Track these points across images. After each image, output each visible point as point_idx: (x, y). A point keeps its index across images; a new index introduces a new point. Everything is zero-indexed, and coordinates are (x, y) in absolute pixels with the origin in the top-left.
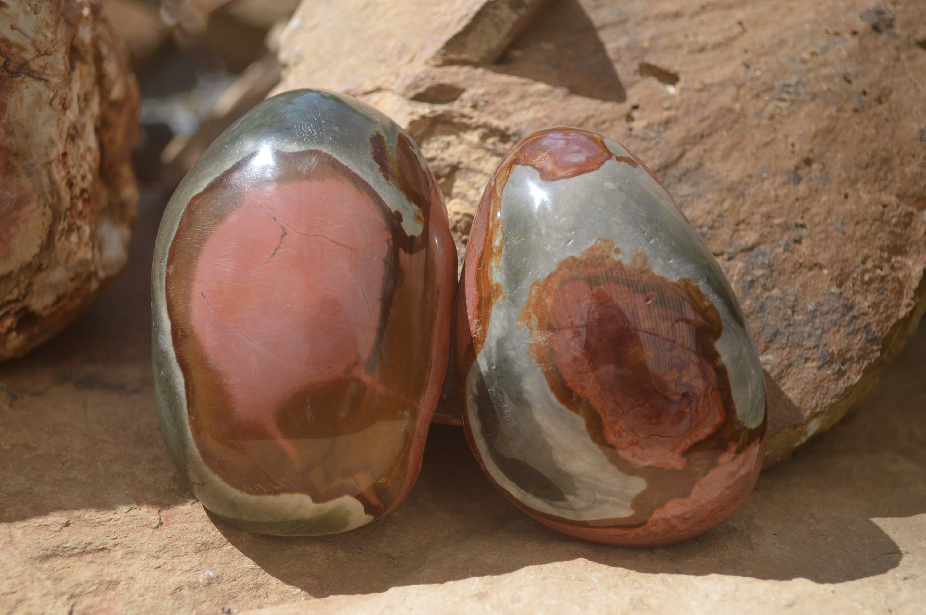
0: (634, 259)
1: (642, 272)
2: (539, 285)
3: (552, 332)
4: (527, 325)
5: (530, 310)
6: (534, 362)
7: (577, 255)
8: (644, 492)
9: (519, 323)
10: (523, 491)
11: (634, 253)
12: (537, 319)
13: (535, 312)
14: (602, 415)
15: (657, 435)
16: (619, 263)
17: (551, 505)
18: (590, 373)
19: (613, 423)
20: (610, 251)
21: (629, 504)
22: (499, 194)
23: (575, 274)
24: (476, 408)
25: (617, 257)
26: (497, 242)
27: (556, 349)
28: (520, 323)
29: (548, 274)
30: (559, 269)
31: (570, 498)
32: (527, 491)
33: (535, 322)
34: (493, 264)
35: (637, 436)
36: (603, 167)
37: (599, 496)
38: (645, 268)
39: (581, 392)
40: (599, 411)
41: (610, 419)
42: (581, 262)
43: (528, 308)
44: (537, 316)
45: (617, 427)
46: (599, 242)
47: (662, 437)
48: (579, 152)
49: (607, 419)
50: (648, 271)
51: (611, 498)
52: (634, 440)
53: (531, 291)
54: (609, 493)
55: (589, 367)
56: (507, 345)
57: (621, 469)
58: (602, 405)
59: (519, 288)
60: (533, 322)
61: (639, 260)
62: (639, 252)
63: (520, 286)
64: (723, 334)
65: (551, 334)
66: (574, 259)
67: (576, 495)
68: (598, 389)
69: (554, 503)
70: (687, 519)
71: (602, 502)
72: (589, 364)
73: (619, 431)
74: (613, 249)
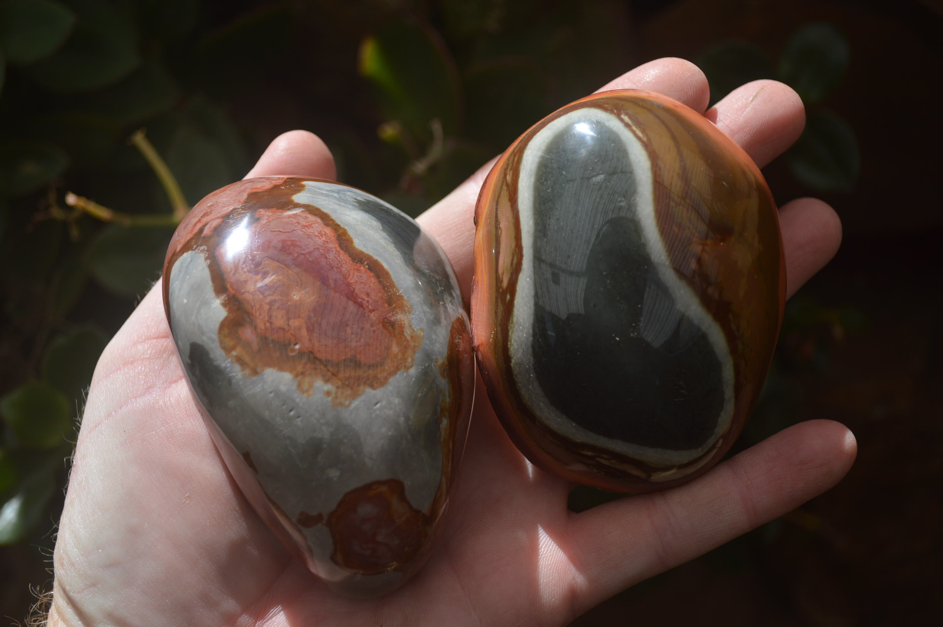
0: (311, 386)
1: (303, 374)
2: (405, 366)
3: (391, 320)
4: (414, 331)
5: (412, 344)
6: (406, 297)
7: (369, 391)
8: (294, 194)
9: (422, 334)
11: (311, 392)
12: (405, 334)
13: (408, 341)
14: (338, 249)
15: (284, 232)
16: (327, 381)
18: (352, 281)
19: (328, 242)
20: (336, 393)
21: (308, 188)
22: (444, 479)
23: (371, 372)
25: (328, 387)
26: (445, 422)
27: (386, 305)
28: (420, 334)
29: (397, 376)
30: (386, 379)
33: (407, 332)
34: (448, 399)
35: (304, 232)
38: (299, 378)
39: (360, 267)
40: (341, 252)
41: (331, 245)
42: (365, 383)
43: (415, 346)
44: (405, 337)
45: (324, 238)
46: (347, 403)
47: (280, 231)
49: (334, 245)
50: (297, 376)
52: (306, 229)
53: (412, 361)
55: (353, 286)
56: (431, 317)
57: (318, 209)
58: (339, 256)
59: (423, 367)
60: (408, 332)
61: (306, 386)
62: (305, 395)
63: (423, 369)
64: (217, 326)
65: (392, 319)
66: (372, 387)
68: (344, 269)
72: (354, 289)
73: (322, 236)
74: (333, 395)
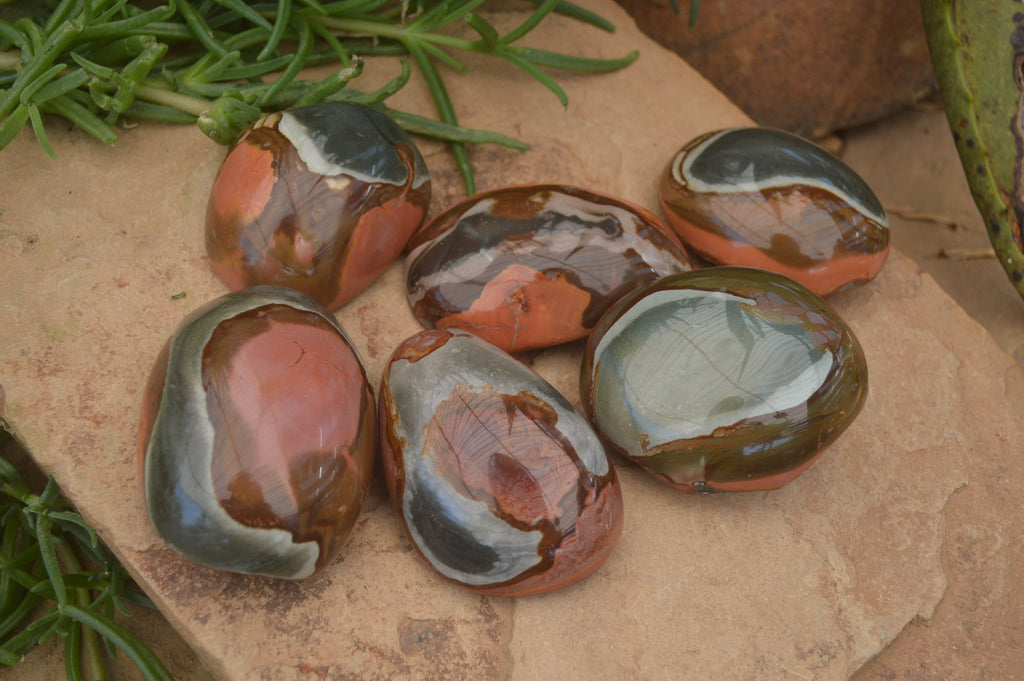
0: (484, 389)
1: (491, 396)
4: (428, 455)
7: (446, 399)
8: (543, 539)
10: (465, 574)
12: (433, 449)
17: (487, 575)
19: (506, 499)
21: (536, 553)
23: (448, 410)
24: (415, 528)
25: (473, 391)
26: (394, 413)
30: (437, 411)
31: (497, 564)
32: (468, 572)
33: (433, 451)
34: (395, 427)
36: (447, 343)
37: (514, 555)
38: (493, 392)
39: (477, 486)
42: (449, 402)
43: (425, 444)
44: (433, 447)
45: (509, 501)
46: (457, 386)
48: (431, 338)
50: (495, 393)
51: (523, 553)
54: (520, 549)
56: (419, 474)
57: (521, 529)
59: (416, 434)
61: (487, 388)
63: (416, 432)
64: (559, 419)
66: (445, 402)
67: (499, 560)
69: (489, 573)
70: (581, 552)
71: (518, 558)
73: (511, 503)
